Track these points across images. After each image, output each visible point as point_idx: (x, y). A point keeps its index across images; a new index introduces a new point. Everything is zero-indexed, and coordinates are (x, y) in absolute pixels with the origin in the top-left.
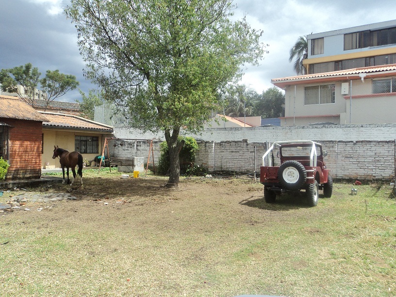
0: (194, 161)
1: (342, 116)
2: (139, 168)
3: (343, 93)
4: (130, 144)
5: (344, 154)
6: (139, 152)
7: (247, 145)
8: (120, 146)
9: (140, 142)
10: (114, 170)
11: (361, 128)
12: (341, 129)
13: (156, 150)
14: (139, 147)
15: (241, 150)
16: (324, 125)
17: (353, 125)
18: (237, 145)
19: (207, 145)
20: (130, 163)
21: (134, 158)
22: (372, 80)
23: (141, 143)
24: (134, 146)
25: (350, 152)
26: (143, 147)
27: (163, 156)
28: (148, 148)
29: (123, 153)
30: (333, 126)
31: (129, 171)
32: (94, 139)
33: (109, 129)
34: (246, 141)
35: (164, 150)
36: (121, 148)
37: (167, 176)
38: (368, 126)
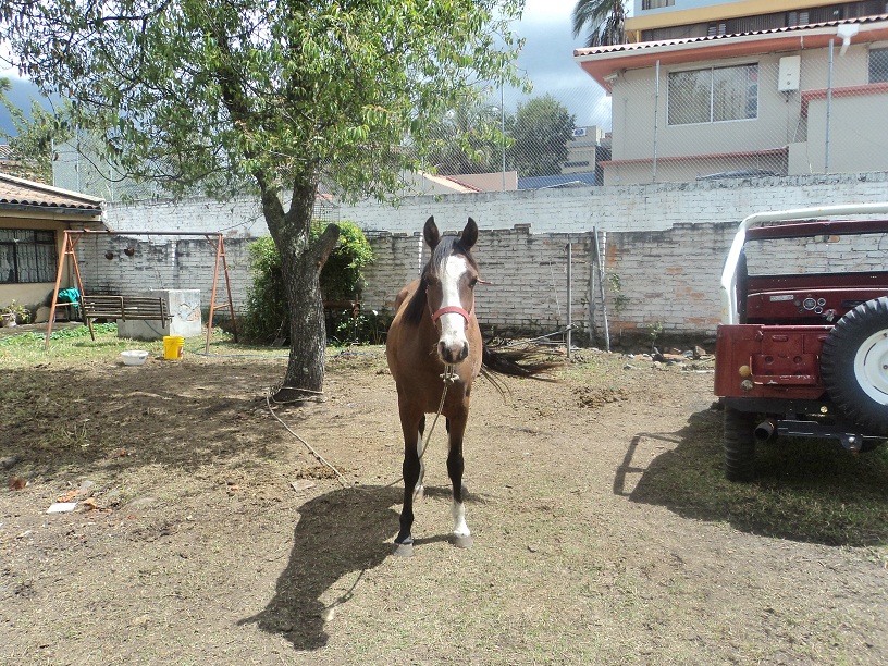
0: (360, 298)
1: (796, 150)
2: (185, 326)
3: (783, 87)
4: (154, 250)
5: (851, 263)
6: (184, 275)
7: (530, 241)
8: (124, 256)
9: (187, 242)
10: (106, 333)
11: (861, 185)
12: (798, 190)
13: (236, 266)
14: (183, 259)
15: (510, 257)
16: (746, 178)
17: (836, 177)
18: (496, 243)
19: (401, 244)
20: (156, 311)
21: (167, 294)
22: (867, 47)
23: (191, 245)
24: (167, 255)
25: (870, 254)
26: (196, 258)
27: (260, 283)
28: (211, 262)
29: (134, 279)
30: (775, 180)
31: (154, 335)
32: (41, 237)
33: (86, 205)
34: (523, 229)
35: (264, 265)
36: (128, 263)
37: (277, 347)
38: (883, 176)
